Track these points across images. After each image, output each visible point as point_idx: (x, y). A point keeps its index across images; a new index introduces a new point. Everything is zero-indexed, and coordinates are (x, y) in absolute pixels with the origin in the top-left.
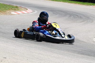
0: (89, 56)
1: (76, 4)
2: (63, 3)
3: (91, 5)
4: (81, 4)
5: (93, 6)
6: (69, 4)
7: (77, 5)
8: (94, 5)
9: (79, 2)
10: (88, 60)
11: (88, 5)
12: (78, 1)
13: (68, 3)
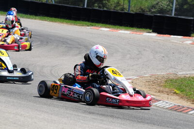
0: (104, 117)
1: (63, 23)
2: (41, 21)
3: (88, 26)
4: (71, 24)
5: (92, 27)
6: (51, 23)
7: (65, 25)
9: (67, 21)
10: (104, 124)
11: (83, 25)
13: (49, 21)
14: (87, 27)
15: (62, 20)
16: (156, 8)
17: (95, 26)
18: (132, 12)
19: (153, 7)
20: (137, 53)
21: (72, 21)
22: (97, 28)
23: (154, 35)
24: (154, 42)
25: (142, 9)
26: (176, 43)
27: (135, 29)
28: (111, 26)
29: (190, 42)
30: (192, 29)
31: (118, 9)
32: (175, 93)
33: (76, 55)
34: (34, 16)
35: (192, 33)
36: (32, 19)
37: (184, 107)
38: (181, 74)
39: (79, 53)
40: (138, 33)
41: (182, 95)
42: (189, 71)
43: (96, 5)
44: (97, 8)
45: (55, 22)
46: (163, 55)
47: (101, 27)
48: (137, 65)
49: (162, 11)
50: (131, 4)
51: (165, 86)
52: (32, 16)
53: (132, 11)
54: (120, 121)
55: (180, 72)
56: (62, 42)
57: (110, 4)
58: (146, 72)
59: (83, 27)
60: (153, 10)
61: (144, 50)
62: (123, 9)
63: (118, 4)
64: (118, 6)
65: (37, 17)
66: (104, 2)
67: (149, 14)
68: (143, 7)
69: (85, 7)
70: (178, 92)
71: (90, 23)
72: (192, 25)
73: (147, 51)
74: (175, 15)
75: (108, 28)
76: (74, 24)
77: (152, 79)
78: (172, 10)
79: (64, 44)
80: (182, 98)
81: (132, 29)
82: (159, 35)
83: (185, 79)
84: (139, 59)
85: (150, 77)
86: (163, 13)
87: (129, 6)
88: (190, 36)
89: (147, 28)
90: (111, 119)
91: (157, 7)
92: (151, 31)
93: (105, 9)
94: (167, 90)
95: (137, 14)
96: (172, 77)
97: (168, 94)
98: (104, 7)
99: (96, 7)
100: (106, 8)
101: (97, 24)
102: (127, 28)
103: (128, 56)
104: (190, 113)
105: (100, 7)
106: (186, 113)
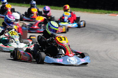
3: (106, 13)
4: (91, 13)
5: (110, 14)
11: (101, 13)
14: (106, 15)
17: (112, 13)
22: (115, 15)
36: (57, 9)
47: (117, 14)
59: (102, 15)
71: (107, 11)
76: (94, 13)
101: (114, 12)
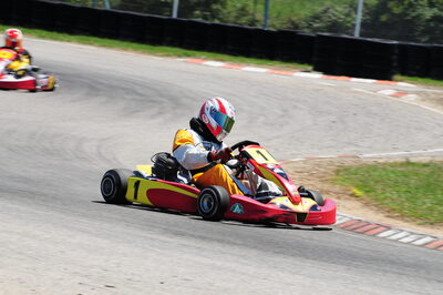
1: (126, 50)
3: (179, 56)
4: (143, 53)
5: (187, 59)
6: (102, 51)
7: (131, 53)
8: (188, 56)
9: (135, 45)
11: (168, 56)
12: (133, 41)
14: (178, 59)
15: (125, 44)
16: (322, 21)
17: (195, 56)
18: (272, 29)
19: (316, 17)
20: (280, 113)
21: (144, 46)
22: (199, 61)
23: (317, 76)
24: (317, 90)
25: (293, 23)
26: (362, 93)
27: (278, 64)
28: (226, 57)
29: (391, 92)
30: (395, 64)
31: (244, 21)
32: (353, 195)
33: (153, 117)
34: (66, 35)
35: (395, 74)
36: (62, 40)
37: (369, 224)
38: (369, 156)
39: (160, 113)
40: (284, 73)
41: (368, 199)
42: (385, 150)
43: (197, 12)
44: (199, 20)
45: (111, 47)
46: (333, 118)
47: (206, 59)
48: (278, 137)
49: (334, 26)
50: (269, 13)
51: (333, 182)
52: (61, 36)
53: (273, 26)
54: (236, 250)
55: (367, 153)
56: (123, 89)
57: (225, 11)
58: (295, 152)
59: (169, 60)
60: (316, 25)
61: (295, 107)
62: (253, 22)
63: (243, 11)
64: (244, 15)
65: (72, 37)
66: (214, 7)
67: (307, 32)
68: (294, 19)
69: (175, 16)
70: (359, 193)
71: (181, 51)
72: (395, 57)
73: (301, 109)
74: (361, 35)
75: (222, 60)
76: (151, 53)
77: (308, 167)
78: (354, 25)
79: (127, 93)
80: (367, 204)
81: (270, 63)
82: (326, 76)
83: (375, 167)
84: (282, 125)
85: (305, 162)
86: (336, 31)
87: (266, 16)
88: (390, 80)
89: (302, 63)
90: (218, 247)
91: (325, 19)
92: (310, 68)
93: (217, 22)
94: (337, 188)
95: (281, 34)
96: (349, 162)
97: (339, 198)
98: (214, 17)
99: (198, 16)
100: (219, 19)
101: (198, 53)
102: (259, 61)
103: (262, 119)
104: (381, 235)
105: (205, 17)
106: (374, 235)
